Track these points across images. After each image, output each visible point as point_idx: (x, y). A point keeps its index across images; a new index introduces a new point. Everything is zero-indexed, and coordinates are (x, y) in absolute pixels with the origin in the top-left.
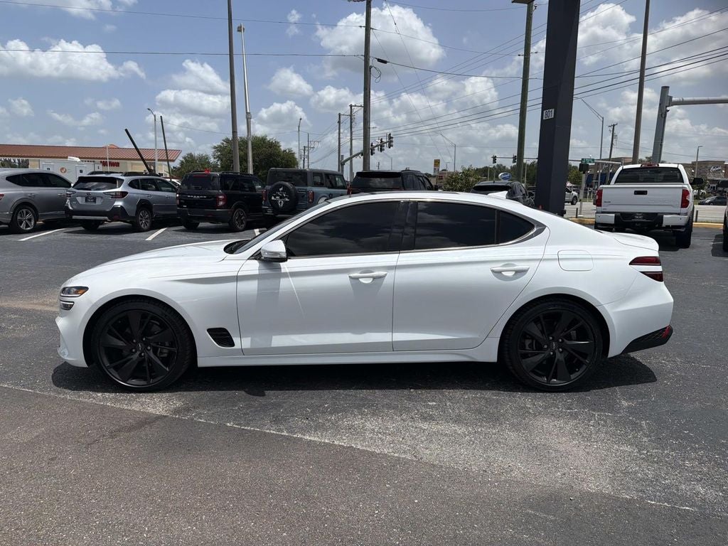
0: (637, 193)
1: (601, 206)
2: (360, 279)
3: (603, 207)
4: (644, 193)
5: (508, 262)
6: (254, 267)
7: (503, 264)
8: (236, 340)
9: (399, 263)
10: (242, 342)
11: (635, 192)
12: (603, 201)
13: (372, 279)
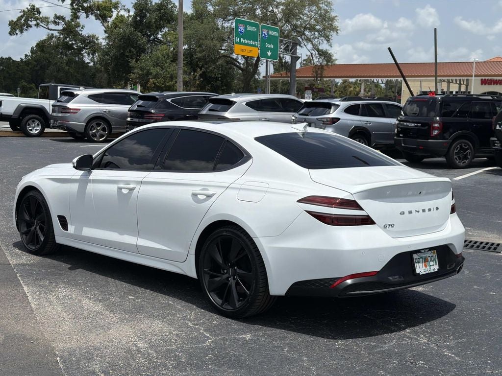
2: (123, 190)
5: (205, 187)
7: (202, 188)
8: (69, 226)
9: (144, 180)
13: (128, 190)
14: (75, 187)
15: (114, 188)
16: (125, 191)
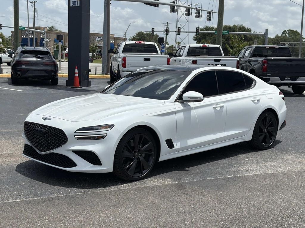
0: (145, 60)
1: (125, 67)
2: (216, 108)
3: (127, 68)
4: (149, 60)
6: (179, 106)
8: (175, 144)
10: (177, 145)
11: (144, 59)
12: (127, 65)
13: (219, 108)
14: (181, 115)
15: (211, 108)
16: (218, 109)
